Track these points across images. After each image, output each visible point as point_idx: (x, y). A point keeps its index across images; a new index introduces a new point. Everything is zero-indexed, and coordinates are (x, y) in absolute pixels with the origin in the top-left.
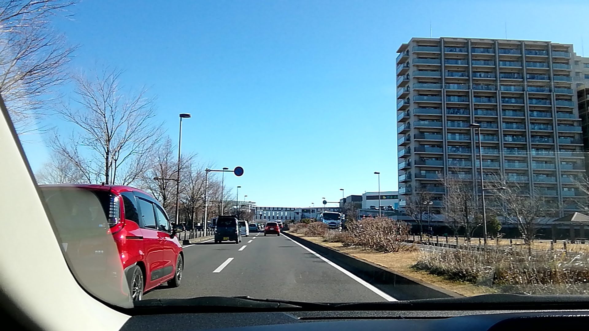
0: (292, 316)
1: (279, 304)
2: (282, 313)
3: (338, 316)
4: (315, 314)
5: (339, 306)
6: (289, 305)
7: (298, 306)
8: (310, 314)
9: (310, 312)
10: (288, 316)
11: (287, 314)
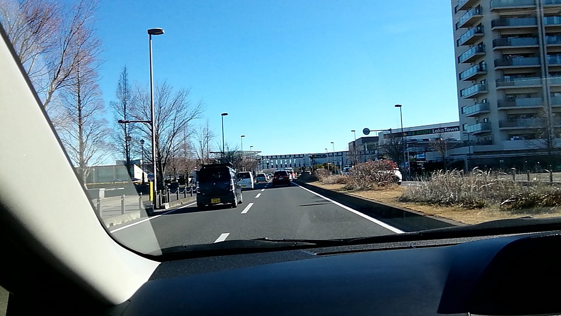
0: (309, 253)
1: (295, 243)
2: (300, 251)
3: (352, 250)
4: (330, 249)
5: (352, 241)
6: (305, 243)
7: (313, 244)
8: (325, 250)
9: (325, 248)
10: (306, 253)
11: (304, 251)
